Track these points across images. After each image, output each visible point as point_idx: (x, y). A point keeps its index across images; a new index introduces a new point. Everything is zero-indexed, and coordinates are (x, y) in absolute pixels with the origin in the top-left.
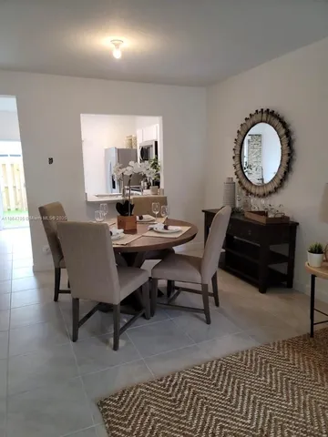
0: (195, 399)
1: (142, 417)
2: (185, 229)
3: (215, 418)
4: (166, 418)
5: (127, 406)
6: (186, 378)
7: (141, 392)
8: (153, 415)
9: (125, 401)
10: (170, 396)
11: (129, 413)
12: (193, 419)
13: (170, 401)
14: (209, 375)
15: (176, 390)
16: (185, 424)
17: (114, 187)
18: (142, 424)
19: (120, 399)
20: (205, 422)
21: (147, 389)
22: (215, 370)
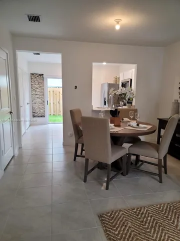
0: (155, 222)
1: (124, 227)
2: (149, 127)
3: (167, 235)
4: (138, 230)
5: (115, 220)
6: (148, 210)
7: (123, 214)
8: (130, 227)
9: (114, 217)
10: (140, 219)
11: (116, 224)
12: (154, 233)
13: (140, 221)
14: (162, 211)
15: (143, 216)
16: (149, 235)
17: (105, 104)
18: (124, 231)
19: (111, 215)
20: (161, 236)
21: (126, 213)
22: (166, 209)
